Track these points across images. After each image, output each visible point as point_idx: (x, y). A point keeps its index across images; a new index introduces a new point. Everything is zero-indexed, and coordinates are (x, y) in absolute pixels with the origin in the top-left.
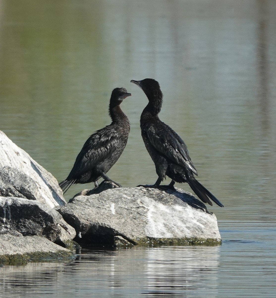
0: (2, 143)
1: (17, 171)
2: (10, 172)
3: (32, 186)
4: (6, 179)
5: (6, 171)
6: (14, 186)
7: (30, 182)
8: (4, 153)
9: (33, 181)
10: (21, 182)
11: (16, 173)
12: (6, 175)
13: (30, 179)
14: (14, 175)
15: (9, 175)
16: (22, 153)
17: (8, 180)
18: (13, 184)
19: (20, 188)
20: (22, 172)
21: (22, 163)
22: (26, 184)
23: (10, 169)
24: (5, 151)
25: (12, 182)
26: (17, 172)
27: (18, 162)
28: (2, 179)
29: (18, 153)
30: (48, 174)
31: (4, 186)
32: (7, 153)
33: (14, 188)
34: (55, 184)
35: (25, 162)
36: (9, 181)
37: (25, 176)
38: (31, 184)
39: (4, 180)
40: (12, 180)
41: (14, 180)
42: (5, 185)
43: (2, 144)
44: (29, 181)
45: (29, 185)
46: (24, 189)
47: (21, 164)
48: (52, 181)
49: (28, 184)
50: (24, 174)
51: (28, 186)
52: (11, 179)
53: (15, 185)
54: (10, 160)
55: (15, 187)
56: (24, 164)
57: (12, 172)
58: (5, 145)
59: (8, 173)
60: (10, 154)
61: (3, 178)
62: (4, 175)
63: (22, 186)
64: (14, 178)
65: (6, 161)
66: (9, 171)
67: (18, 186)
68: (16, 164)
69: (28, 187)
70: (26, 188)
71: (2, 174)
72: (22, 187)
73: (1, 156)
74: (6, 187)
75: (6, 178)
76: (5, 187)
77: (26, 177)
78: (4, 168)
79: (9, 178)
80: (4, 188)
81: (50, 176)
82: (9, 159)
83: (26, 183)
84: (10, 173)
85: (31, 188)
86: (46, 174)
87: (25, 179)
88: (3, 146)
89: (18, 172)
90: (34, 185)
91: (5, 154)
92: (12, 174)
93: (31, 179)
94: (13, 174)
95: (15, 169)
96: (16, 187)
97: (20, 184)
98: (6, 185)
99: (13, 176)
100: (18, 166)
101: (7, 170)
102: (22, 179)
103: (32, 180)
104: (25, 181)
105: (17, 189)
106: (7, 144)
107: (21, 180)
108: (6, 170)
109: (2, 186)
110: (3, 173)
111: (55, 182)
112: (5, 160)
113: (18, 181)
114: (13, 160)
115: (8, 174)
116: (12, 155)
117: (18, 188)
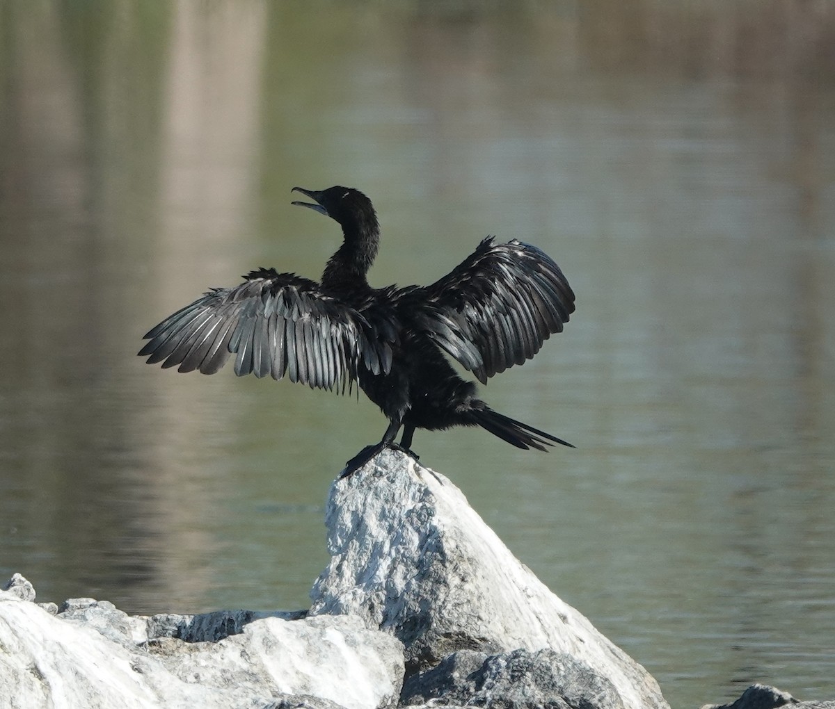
0: (528, 594)
1: (571, 661)
2: (555, 663)
3: (607, 698)
4: (546, 682)
5: (546, 662)
6: (564, 697)
7: (603, 689)
8: (533, 617)
9: (611, 684)
10: (581, 688)
11: (570, 665)
12: (546, 671)
13: (603, 680)
14: (565, 672)
15: (553, 670)
16: (573, 618)
17: (549, 683)
18: (561, 692)
19: (578, 703)
20: (583, 664)
21: (575, 640)
22: (593, 693)
23: (554, 656)
24: (535, 613)
25: (560, 687)
26: (571, 663)
27: (567, 638)
28: (536, 681)
29: (564, 618)
30: (635, 669)
31: (539, 697)
32: (541, 617)
33: (565, 703)
34: (652, 692)
35: (581, 641)
36: (553, 685)
37: (591, 673)
38: (607, 692)
39: (539, 681)
40: (560, 684)
41: (565, 682)
42: (542, 694)
43: (529, 596)
44: (600, 685)
45: (602, 694)
46: (590, 704)
47: (573, 643)
48: (646, 684)
49: (598, 693)
50: (587, 668)
51: (598, 697)
52: (556, 679)
53: (567, 694)
54: (548, 635)
55: (566, 699)
56: (579, 644)
57: (559, 664)
58: (534, 597)
59: (549, 665)
60: (546, 619)
61: (539, 678)
62: (539, 672)
63: (585, 698)
64: (565, 677)
65: (538, 637)
66: (551, 660)
67: (575, 698)
68: (562, 644)
69: (600, 700)
70: (594, 701)
71: (534, 669)
72: (585, 701)
73: (527, 625)
74: (545, 699)
75: (546, 677)
76: (543, 701)
77: (593, 676)
78: (541, 655)
79: (552, 677)
80: (541, 702)
81: (640, 672)
82: (545, 631)
83: (593, 690)
84: (554, 665)
85: (605, 702)
86: (631, 668)
87: (591, 680)
88: (530, 600)
89: (575, 664)
90: (611, 696)
91: (536, 621)
92: (559, 669)
93: (606, 680)
94: (562, 668)
95: (566, 658)
96: (571, 699)
97: (580, 693)
98: (545, 695)
99: (562, 673)
100: (568, 649)
101: (547, 659)
102: (583, 680)
103: (607, 683)
104: (591, 685)
105: (572, 704)
106: (540, 594)
107: (581, 683)
108: (544, 659)
109: (536, 697)
110: (538, 666)
111: (653, 688)
112: (536, 635)
113: (575, 685)
114: (553, 633)
115: (549, 669)
116: (552, 621)
117: (574, 701)
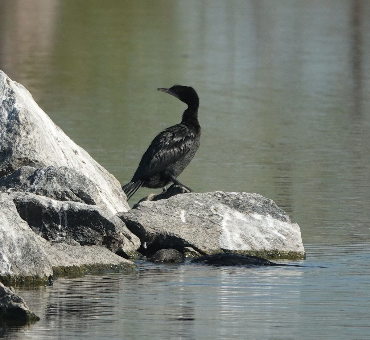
0: (59, 140)
1: (75, 172)
2: (67, 173)
3: (91, 190)
4: (63, 181)
5: (63, 172)
6: (71, 189)
7: (89, 185)
8: (61, 151)
9: (93, 183)
10: (79, 185)
11: (74, 174)
12: (63, 176)
13: (89, 181)
14: (71, 177)
15: (66, 176)
16: (81, 152)
17: (64, 182)
18: (70, 186)
19: (77, 192)
20: (80, 174)
21: (81, 162)
22: (85, 187)
23: (67, 170)
24: (61, 149)
25: (69, 184)
26: (75, 173)
27: (76, 161)
28: (58, 181)
29: (76, 152)
30: (110, 176)
31: (59, 188)
32: (64, 151)
33: (71, 192)
34: (117, 187)
35: (84, 162)
36: (66, 183)
37: (83, 178)
38: (91, 187)
39: (60, 181)
40: (69, 182)
41: (71, 182)
42: (61, 187)
43: (59, 142)
44: (88, 183)
45: (89, 187)
46: (83, 192)
47: (79, 164)
48: (114, 183)
49: (87, 187)
50: (82, 175)
51: (87, 189)
52: (67, 180)
53: (72, 187)
54: (68, 160)
55: (72, 190)
56: (83, 164)
57: (69, 173)
58: (62, 142)
59: (64, 174)
60: (67, 152)
61: (59, 180)
62: (60, 177)
63: (80, 189)
64: (71, 179)
65: (63, 161)
66: (65, 171)
67: (76, 189)
68: (74, 164)
69: (87, 191)
70: (85, 191)
71: (57, 175)
72: (81, 191)
73: (57, 155)
74: (62, 190)
75: (63, 179)
76: (61, 190)
77: (85, 179)
78: (61, 169)
79: (65, 179)
80: (60, 191)
81: (112, 178)
82: (66, 158)
83: (85, 186)
84: (67, 174)
85: (90, 191)
86: (108, 176)
87: (84, 181)
88: (59, 143)
89: (76, 173)
90: (93, 189)
91: (62, 153)
92: (69, 176)
93: (91, 181)
94: (70, 175)
95: (72, 170)
96: (74, 190)
97: (78, 187)
98: (62, 188)
99: (70, 177)
100: (77, 166)
101: (64, 171)
102: (80, 181)
103: (91, 182)
104: (84, 183)
105: (75, 192)
106: (64, 141)
107: (79, 183)
108: (62, 171)
109: (58, 188)
110: (59, 174)
111: (118, 186)
112: (61, 159)
113: (76, 183)
114: (70, 159)
115: (64, 175)
116: (71, 154)
117: (75, 191)
